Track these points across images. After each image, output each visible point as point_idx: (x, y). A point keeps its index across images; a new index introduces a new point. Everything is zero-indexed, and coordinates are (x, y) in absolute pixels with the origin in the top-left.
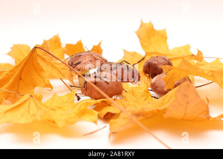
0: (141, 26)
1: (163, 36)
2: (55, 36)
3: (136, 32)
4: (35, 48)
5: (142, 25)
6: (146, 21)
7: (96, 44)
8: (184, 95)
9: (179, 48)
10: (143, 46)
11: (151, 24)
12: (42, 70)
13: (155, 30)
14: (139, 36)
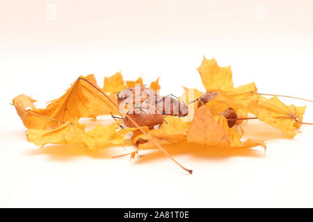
0: (203, 62)
1: (227, 73)
2: (117, 74)
3: (197, 69)
4: (79, 78)
5: (205, 61)
6: (209, 58)
7: (154, 80)
8: (202, 120)
9: (244, 86)
10: (205, 83)
11: (214, 60)
12: (87, 101)
13: (218, 67)
14: (200, 73)
